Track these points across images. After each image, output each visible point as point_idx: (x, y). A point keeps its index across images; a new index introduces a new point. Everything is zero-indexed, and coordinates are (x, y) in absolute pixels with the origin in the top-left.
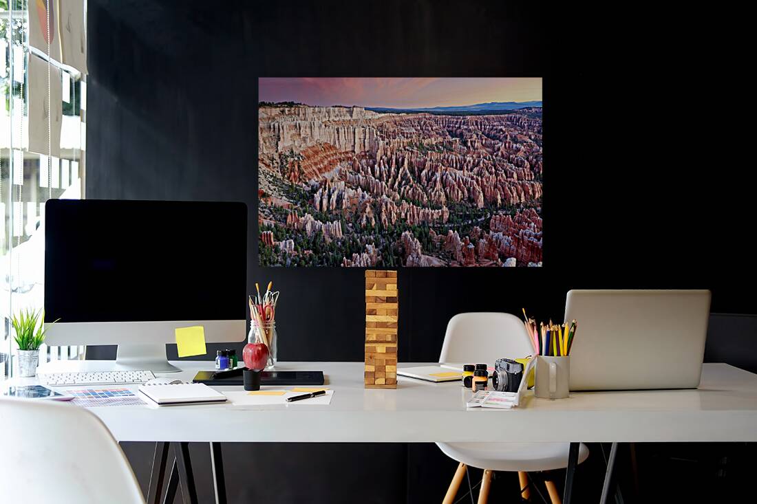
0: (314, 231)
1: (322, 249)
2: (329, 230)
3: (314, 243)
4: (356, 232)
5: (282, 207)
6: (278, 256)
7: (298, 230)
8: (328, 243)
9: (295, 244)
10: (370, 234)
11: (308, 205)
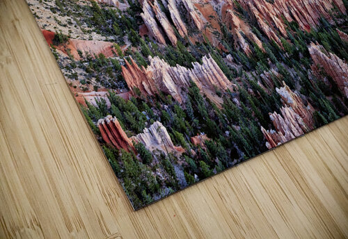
0: (183, 89)
1: (217, 122)
2: (204, 78)
3: (197, 114)
4: (248, 70)
5: (101, 56)
6: (154, 170)
7: (156, 97)
8: (219, 107)
9: (169, 131)
10: (269, 67)
11: (142, 39)
